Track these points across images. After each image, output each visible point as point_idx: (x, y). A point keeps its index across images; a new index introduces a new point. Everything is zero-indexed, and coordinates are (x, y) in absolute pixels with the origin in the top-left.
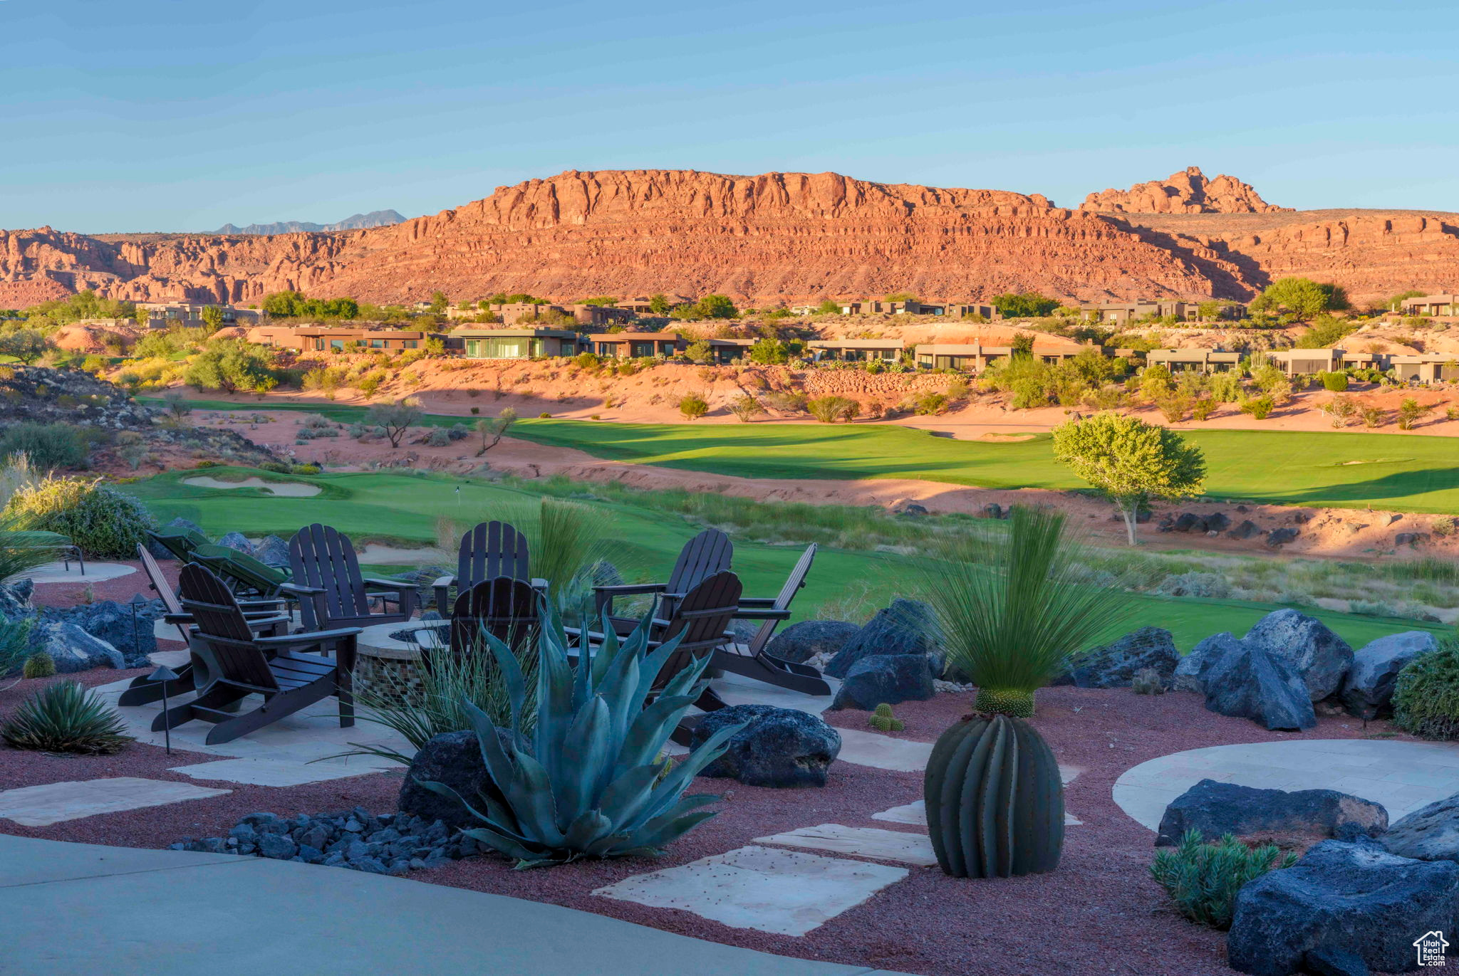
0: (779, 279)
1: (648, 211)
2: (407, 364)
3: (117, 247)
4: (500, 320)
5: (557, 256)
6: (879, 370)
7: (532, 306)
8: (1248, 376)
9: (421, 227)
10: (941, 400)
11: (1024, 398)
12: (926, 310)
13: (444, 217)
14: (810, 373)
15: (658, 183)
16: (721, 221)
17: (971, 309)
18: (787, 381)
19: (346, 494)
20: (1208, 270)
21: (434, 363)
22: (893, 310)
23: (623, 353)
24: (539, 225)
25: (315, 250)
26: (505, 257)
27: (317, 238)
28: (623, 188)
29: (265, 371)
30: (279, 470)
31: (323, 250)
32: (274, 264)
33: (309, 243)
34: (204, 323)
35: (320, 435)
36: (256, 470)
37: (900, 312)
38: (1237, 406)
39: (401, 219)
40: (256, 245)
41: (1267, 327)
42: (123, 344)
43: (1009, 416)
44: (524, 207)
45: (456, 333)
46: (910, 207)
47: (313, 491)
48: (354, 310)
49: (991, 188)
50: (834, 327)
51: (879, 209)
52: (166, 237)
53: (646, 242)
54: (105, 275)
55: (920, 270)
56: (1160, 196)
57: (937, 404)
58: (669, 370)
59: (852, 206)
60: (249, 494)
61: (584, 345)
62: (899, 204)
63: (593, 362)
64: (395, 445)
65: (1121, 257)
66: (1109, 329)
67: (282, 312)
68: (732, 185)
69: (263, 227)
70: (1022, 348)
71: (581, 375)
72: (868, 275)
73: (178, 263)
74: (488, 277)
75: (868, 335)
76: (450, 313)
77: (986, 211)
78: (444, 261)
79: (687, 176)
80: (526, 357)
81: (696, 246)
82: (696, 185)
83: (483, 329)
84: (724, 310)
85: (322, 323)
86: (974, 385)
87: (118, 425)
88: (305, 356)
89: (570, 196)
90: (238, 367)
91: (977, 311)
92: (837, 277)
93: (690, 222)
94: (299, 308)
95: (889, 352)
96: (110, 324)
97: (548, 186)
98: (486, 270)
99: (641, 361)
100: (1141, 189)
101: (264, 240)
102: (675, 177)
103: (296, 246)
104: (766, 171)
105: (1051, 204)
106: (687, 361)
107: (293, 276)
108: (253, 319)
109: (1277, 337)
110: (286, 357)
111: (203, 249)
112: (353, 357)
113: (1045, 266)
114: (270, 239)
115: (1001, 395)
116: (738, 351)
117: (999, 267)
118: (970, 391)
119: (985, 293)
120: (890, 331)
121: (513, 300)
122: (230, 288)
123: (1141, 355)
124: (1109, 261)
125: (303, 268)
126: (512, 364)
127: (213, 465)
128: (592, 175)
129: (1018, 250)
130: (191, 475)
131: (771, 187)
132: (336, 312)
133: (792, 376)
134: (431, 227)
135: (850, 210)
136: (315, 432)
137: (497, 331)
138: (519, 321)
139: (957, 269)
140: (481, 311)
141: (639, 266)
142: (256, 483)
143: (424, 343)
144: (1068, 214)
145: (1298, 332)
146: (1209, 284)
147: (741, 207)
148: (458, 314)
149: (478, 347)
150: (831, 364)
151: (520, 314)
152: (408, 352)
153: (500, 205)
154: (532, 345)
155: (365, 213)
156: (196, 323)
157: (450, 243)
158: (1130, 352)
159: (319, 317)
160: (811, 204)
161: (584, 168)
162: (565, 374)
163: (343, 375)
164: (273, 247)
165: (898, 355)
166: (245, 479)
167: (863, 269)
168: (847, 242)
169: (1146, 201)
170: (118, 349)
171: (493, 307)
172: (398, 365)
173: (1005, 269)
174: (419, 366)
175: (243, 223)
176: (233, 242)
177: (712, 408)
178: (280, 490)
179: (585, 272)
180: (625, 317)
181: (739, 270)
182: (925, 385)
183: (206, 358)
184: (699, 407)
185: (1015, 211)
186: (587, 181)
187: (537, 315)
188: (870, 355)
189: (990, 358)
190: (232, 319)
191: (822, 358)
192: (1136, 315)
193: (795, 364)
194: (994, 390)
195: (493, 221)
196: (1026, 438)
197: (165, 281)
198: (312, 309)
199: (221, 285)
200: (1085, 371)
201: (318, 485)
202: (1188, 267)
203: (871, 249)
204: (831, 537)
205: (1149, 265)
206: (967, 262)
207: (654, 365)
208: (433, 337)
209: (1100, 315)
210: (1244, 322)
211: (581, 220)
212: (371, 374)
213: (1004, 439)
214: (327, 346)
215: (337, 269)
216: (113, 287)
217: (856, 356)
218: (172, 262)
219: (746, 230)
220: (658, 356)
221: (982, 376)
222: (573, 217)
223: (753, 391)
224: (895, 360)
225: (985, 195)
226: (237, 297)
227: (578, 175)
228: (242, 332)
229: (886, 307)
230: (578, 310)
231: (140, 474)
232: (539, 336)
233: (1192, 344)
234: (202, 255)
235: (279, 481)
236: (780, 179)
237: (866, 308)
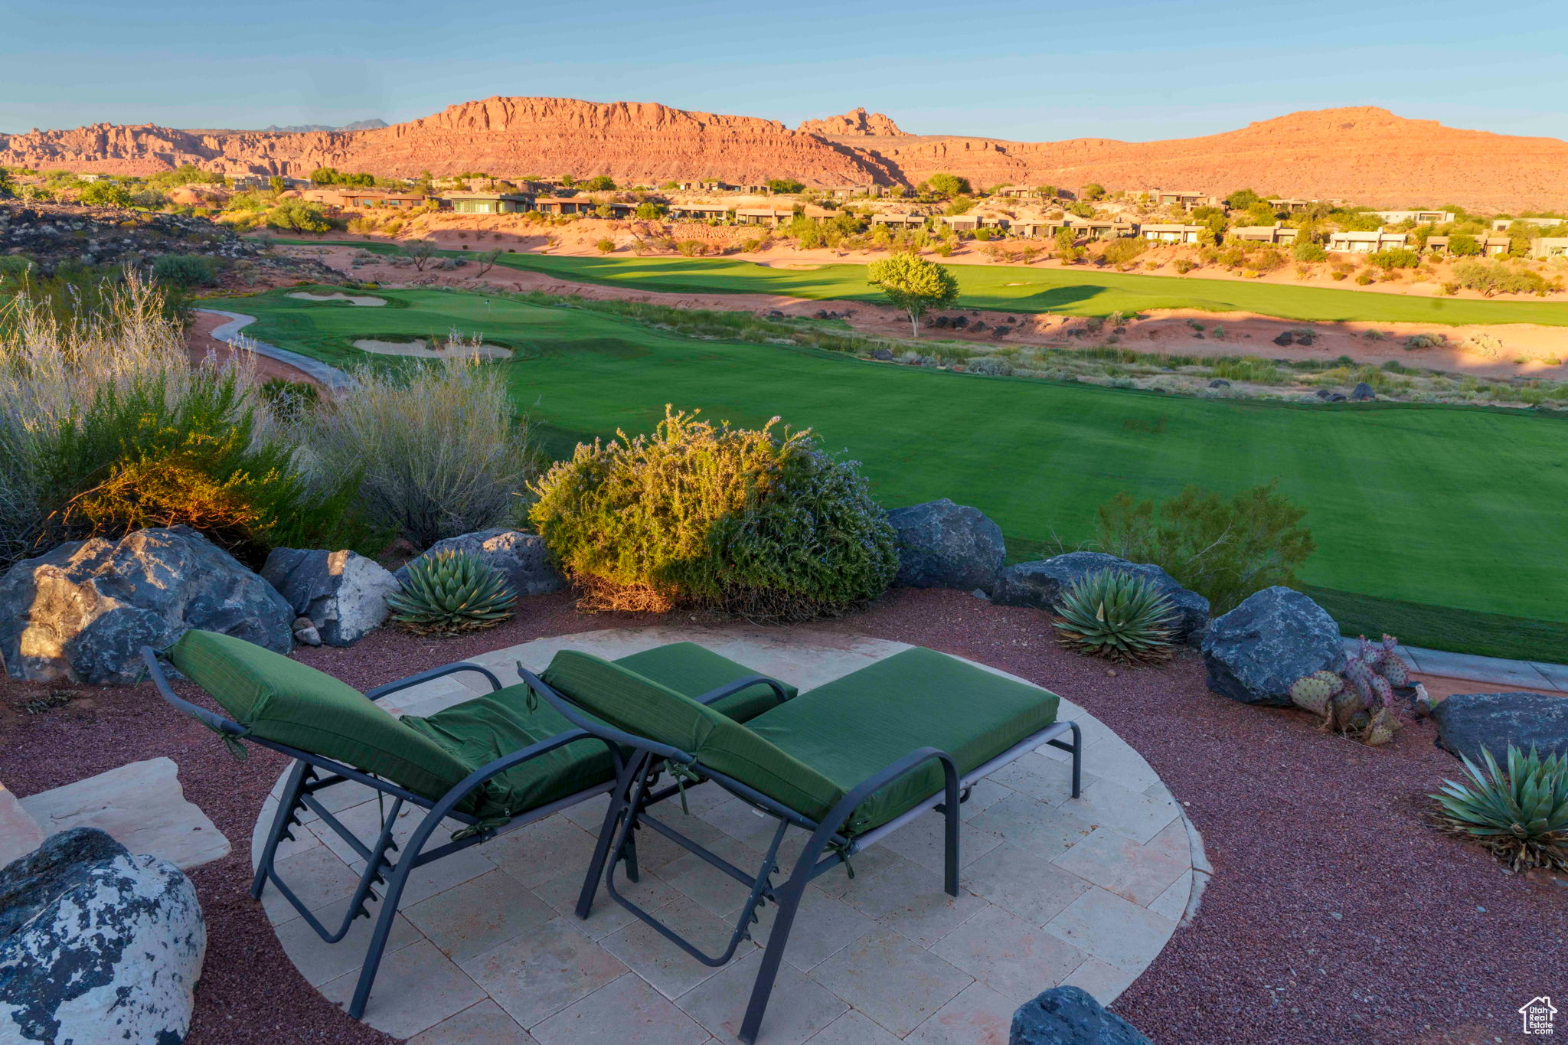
0: (626, 168)
1: (546, 123)
2: (416, 216)
3: (200, 138)
4: (469, 189)
5: (489, 150)
6: (716, 224)
7: (489, 180)
8: (931, 231)
9: (401, 130)
10: (756, 244)
12: (729, 188)
13: (416, 124)
14: (675, 225)
15: (551, 106)
16: (590, 131)
17: (756, 188)
18: (661, 230)
19: (405, 304)
21: (434, 215)
22: (711, 187)
23: (556, 211)
24: (477, 130)
25: (333, 143)
27: (333, 136)
28: (529, 109)
29: (322, 219)
30: (353, 287)
31: (338, 143)
32: (307, 151)
33: (329, 139)
34: (273, 188)
35: (367, 263)
36: (338, 287)
37: (715, 189)
38: (931, 249)
39: (387, 124)
40: (294, 139)
41: (929, 202)
42: (219, 201)
43: (799, 253)
44: (466, 119)
45: (446, 196)
46: (702, 125)
47: (384, 303)
48: (372, 181)
49: (747, 116)
50: (678, 197)
51: (684, 127)
52: (232, 131)
54: (194, 157)
55: (709, 165)
56: (843, 124)
57: (754, 246)
58: (587, 222)
59: (668, 124)
60: (339, 304)
61: (530, 206)
62: (696, 124)
63: (539, 217)
64: (421, 270)
66: (838, 202)
67: (324, 181)
68: (596, 108)
69: (296, 128)
70: (799, 212)
71: (532, 224)
73: (242, 149)
75: (700, 203)
77: (747, 130)
78: (418, 152)
79: (568, 102)
80: (495, 213)
82: (574, 108)
83: (459, 195)
85: (352, 189)
86: (775, 234)
87: (234, 255)
88: (347, 210)
89: (496, 113)
90: (303, 217)
91: (759, 188)
93: (571, 132)
94: (335, 179)
95: (719, 213)
96: (207, 187)
97: (481, 106)
99: (569, 217)
101: (299, 136)
102: (560, 102)
103: (320, 140)
104: (617, 101)
106: (597, 217)
107: (321, 159)
108: (306, 186)
110: (334, 211)
111: (258, 141)
112: (379, 211)
113: (780, 164)
114: (303, 135)
115: (792, 242)
116: (627, 211)
117: (754, 164)
118: (772, 238)
120: (716, 201)
121: (478, 175)
122: (279, 166)
123: (868, 217)
125: (327, 154)
126: (486, 218)
127: (307, 283)
128: (507, 100)
130: (292, 291)
131: (620, 111)
132: (360, 182)
133: (664, 227)
134: (408, 130)
135: (668, 128)
136: (364, 260)
137: (467, 195)
138: (481, 190)
139: (730, 164)
140: (455, 183)
142: (342, 297)
143: (426, 203)
147: (602, 122)
148: (441, 183)
149: (462, 205)
150: (686, 220)
151: (482, 185)
152: (416, 208)
153: (452, 117)
154: (497, 204)
156: (266, 188)
157: (421, 140)
158: (861, 215)
159: (349, 185)
160: (644, 122)
161: (502, 96)
162: (521, 224)
163: (374, 223)
164: (305, 141)
165: (724, 214)
166: (333, 293)
170: (215, 204)
171: (464, 181)
172: (410, 216)
174: (424, 217)
175: (282, 125)
176: (278, 137)
177: (617, 247)
178: (359, 301)
179: (507, 161)
180: (548, 188)
181: (601, 162)
182: (743, 235)
183: (280, 211)
184: (610, 247)
185: (763, 131)
186: (505, 103)
187: (493, 186)
188: (708, 215)
189: (780, 218)
190: (291, 185)
191: (680, 216)
193: (664, 220)
195: (447, 127)
196: (815, 267)
197: (235, 161)
198: (344, 180)
201: (383, 298)
203: (680, 151)
207: (578, 219)
208: (432, 199)
211: (503, 128)
212: (393, 223)
213: (801, 268)
214: (361, 204)
215: (349, 156)
217: (699, 215)
218: (238, 149)
219: (605, 137)
220: (579, 213)
221: (778, 229)
222: (498, 125)
223: (641, 237)
224: (724, 218)
228: (299, 194)
229: (707, 185)
230: (519, 183)
232: (502, 199)
234: (258, 145)
235: (356, 295)
236: (624, 106)
237: (695, 185)
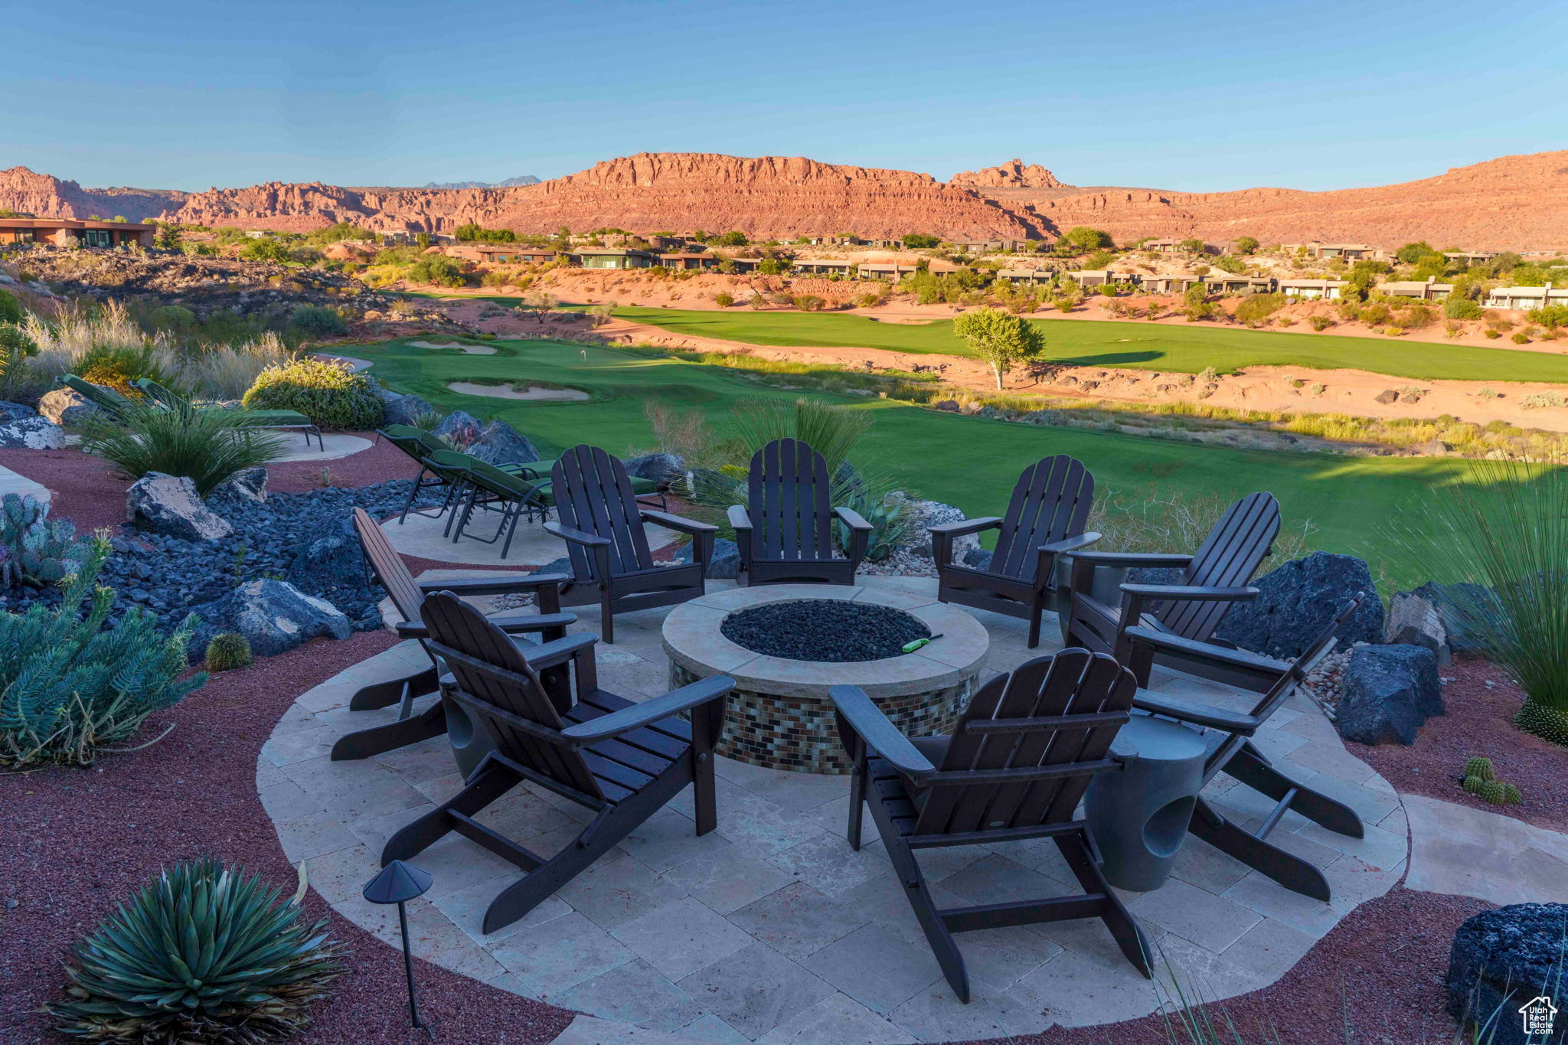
0: (770, 223)
1: (691, 178)
2: (546, 271)
3: (363, 196)
4: (603, 245)
5: (635, 206)
6: (837, 279)
7: (622, 236)
8: (1057, 286)
9: (551, 186)
10: (874, 298)
11: (925, 298)
12: (862, 243)
13: (566, 180)
14: (795, 280)
15: (697, 162)
16: (735, 186)
17: (889, 243)
18: (781, 285)
19: (512, 353)
20: (1023, 222)
21: (564, 270)
22: (843, 243)
23: (680, 266)
24: (624, 186)
25: (486, 199)
26: (603, 206)
27: (486, 193)
28: (675, 164)
29: (458, 274)
30: (469, 337)
31: (490, 200)
32: (461, 208)
33: (482, 195)
34: (418, 244)
35: (494, 315)
36: (455, 337)
37: (846, 244)
38: (1052, 304)
39: (539, 181)
40: (449, 195)
41: (1065, 257)
42: (368, 257)
43: (916, 309)
44: (614, 175)
45: (577, 251)
46: (849, 179)
47: (492, 351)
48: (512, 237)
49: (898, 169)
50: (808, 252)
51: (830, 180)
52: (392, 190)
53: (690, 198)
54: (356, 213)
55: (854, 218)
56: (997, 176)
57: (872, 301)
58: (709, 277)
59: (814, 178)
60: (451, 352)
61: (656, 261)
62: (842, 177)
63: (662, 271)
64: (541, 322)
65: (973, 213)
66: (972, 257)
67: (468, 236)
68: (742, 163)
69: (453, 185)
70: (923, 267)
71: (654, 279)
72: (823, 221)
73: (401, 206)
74: (593, 218)
75: (828, 258)
76: (572, 239)
77: (894, 183)
78: (565, 208)
79: (714, 157)
80: (620, 268)
81: (720, 202)
82: (720, 163)
83: (592, 250)
84: (739, 241)
85: (492, 245)
86: (894, 289)
87: (366, 307)
88: (482, 265)
89: (643, 168)
90: (441, 271)
91: (892, 244)
92: (805, 222)
93: (716, 186)
94: (477, 234)
95: (842, 268)
96: (359, 243)
97: (629, 162)
98: (591, 214)
99: (691, 272)
100: (986, 172)
101: (454, 192)
102: (706, 157)
103: (474, 197)
104: (763, 156)
105: (933, 180)
106: (720, 272)
107: (472, 215)
108: (449, 242)
109: (1070, 264)
110: (471, 266)
111: (416, 198)
112: (513, 266)
113: (928, 217)
114: (458, 192)
115: (911, 296)
116: (750, 266)
117: (901, 218)
118: (891, 294)
119: (893, 233)
120: (842, 255)
121: (611, 232)
122: (434, 223)
123: (994, 273)
124: (966, 215)
125: (479, 210)
126: (611, 273)
127: (428, 334)
128: (656, 156)
129: (913, 208)
130: (414, 340)
131: (766, 165)
132: (501, 238)
133: (784, 282)
134: (557, 186)
135: (814, 181)
136: (491, 313)
137: (600, 251)
138: (614, 245)
139: (876, 218)
140: (591, 239)
141: (685, 213)
142: (455, 346)
143: (557, 258)
144: (943, 186)
145: (1083, 260)
146: (1024, 230)
147: (747, 177)
148: (577, 240)
149: (591, 261)
150: (808, 275)
151: (615, 241)
152: (547, 263)
153: (600, 173)
154: (624, 261)
155: (516, 176)
156: (413, 244)
157: (569, 196)
158: (986, 270)
159: (490, 241)
160: (790, 176)
161: (651, 152)
162: (644, 279)
163: (507, 277)
164: (460, 197)
165: (848, 270)
166: (448, 342)
167: (820, 217)
168: (810, 201)
169: (988, 179)
170: (365, 258)
171: (598, 236)
172: (541, 271)
173: (905, 219)
174: (554, 272)
175: (441, 181)
176: (435, 194)
177: (735, 301)
178: (471, 350)
179: (652, 216)
180: (680, 243)
181: (745, 217)
182: (864, 289)
183: (421, 266)
184: (727, 301)
185: (912, 184)
186: (653, 159)
187: (626, 242)
188: (831, 270)
189: (903, 273)
190: (436, 241)
191: (802, 271)
192: (989, 248)
193: (785, 275)
194: (906, 293)
195: (595, 183)
196: (927, 322)
197: (393, 218)
198: (486, 236)
199: (428, 220)
200: (961, 282)
201: (495, 347)
202: (1012, 220)
203: (825, 205)
204: (818, 384)
205: (989, 218)
206: (883, 214)
207: (699, 274)
208: (562, 255)
209: (966, 248)
210: (1051, 253)
211: (649, 184)
212: (524, 277)
213: (914, 323)
214: (496, 259)
215: (500, 212)
216: (361, 221)
217: (823, 269)
218: (397, 205)
219: (750, 192)
220: (702, 268)
221: (899, 284)
222: (645, 182)
223: (760, 291)
224: (846, 273)
225: (894, 173)
226: (438, 228)
227: (647, 155)
228: (442, 249)
229: (838, 241)
230: (651, 240)
231: (382, 339)
232: (629, 255)
233: (1021, 266)
234: (415, 201)
235: (470, 344)
236: (771, 160)
237: (826, 241)
